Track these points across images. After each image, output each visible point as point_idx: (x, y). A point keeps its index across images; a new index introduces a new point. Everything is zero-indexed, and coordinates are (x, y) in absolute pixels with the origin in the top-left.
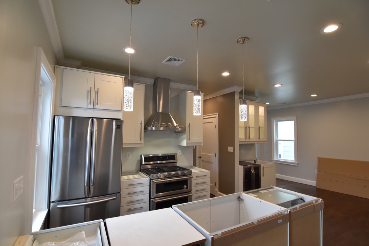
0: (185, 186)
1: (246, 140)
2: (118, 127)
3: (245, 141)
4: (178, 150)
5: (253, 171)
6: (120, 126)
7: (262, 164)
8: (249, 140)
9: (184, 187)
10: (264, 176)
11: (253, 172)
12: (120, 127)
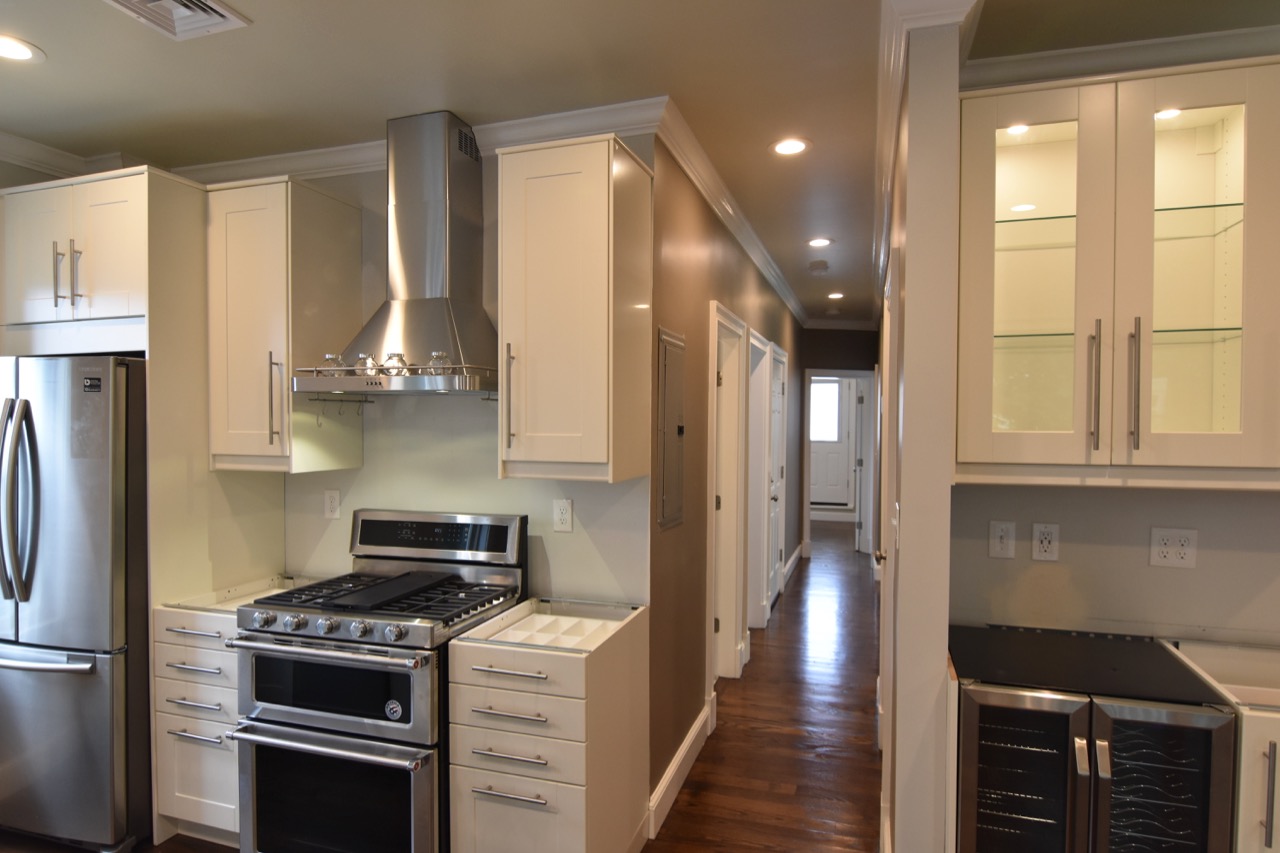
0: (394, 707)
1: (1100, 457)
2: (91, 386)
3: (1083, 461)
4: (554, 501)
5: (1084, 751)
6: (99, 380)
7: (1253, 706)
8: (1139, 458)
9: (387, 711)
10: (1269, 843)
11: (1083, 768)
12: (99, 386)
